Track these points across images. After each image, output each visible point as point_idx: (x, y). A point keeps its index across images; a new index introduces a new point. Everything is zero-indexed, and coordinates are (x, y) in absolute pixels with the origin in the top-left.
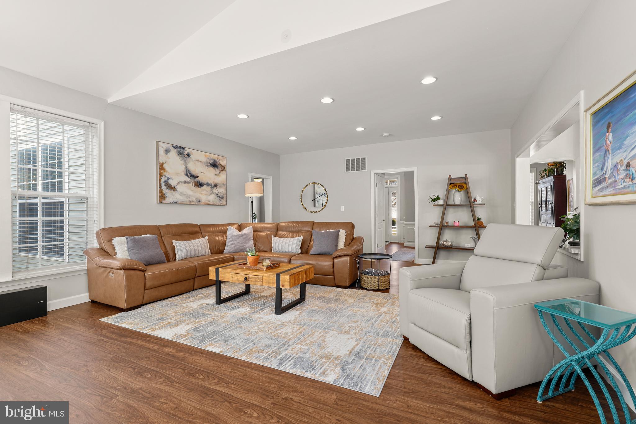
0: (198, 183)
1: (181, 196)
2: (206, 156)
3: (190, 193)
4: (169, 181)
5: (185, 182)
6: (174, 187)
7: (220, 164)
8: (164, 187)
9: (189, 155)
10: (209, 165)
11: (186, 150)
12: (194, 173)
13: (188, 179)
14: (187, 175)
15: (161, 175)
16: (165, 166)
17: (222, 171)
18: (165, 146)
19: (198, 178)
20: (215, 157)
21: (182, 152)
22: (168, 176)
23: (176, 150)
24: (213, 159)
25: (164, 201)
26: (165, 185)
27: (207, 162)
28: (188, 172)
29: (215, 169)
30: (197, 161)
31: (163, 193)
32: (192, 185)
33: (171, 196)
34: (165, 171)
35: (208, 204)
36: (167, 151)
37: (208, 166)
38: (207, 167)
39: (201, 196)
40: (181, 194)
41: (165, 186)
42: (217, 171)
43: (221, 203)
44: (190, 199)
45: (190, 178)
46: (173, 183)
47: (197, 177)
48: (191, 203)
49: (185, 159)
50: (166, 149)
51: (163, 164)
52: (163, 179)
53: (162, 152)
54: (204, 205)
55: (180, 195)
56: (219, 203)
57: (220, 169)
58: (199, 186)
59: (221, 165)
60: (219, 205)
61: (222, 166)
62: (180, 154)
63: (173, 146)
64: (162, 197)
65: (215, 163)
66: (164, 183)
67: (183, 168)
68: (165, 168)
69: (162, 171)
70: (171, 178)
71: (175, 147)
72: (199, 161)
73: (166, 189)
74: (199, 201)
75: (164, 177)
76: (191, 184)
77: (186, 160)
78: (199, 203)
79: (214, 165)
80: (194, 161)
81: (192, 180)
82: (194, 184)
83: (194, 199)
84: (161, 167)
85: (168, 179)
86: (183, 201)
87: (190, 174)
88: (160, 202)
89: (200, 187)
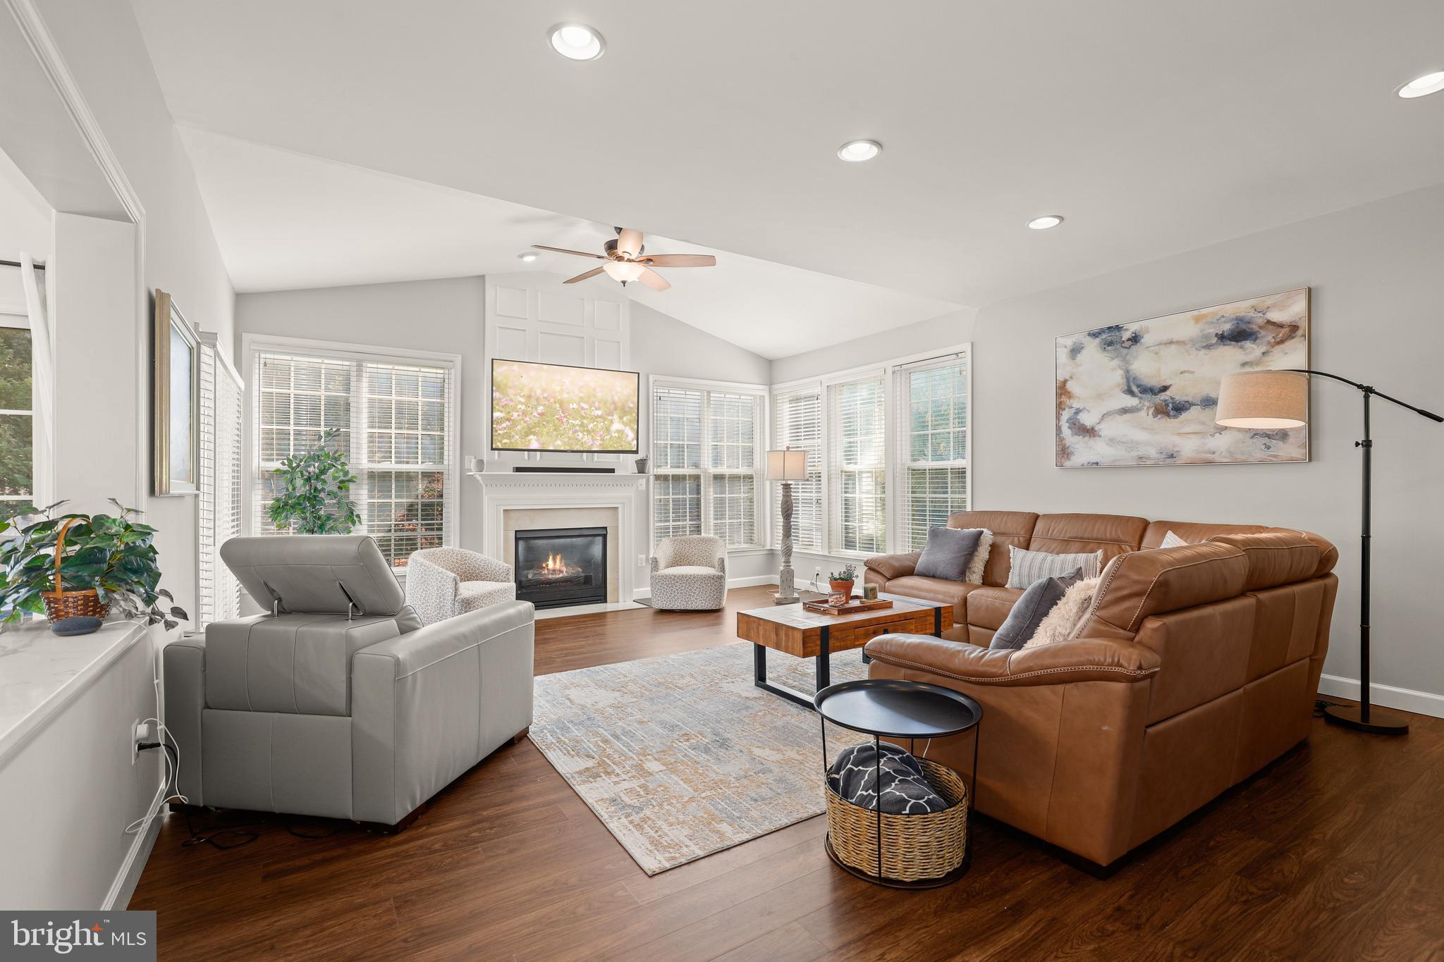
0: (1167, 405)
1: (1111, 446)
2: (1197, 319)
3: (1140, 436)
4: (1078, 417)
5: (1124, 411)
6: (1093, 429)
7: (1269, 322)
8: (1066, 432)
9: (1135, 339)
10: (1214, 340)
11: (1127, 330)
12: (1155, 382)
13: (1131, 402)
14: (1130, 392)
15: (1060, 407)
16: (1069, 386)
17: (1282, 342)
18: (1069, 342)
19: (1168, 393)
20: (1242, 308)
21: (1114, 338)
22: (1076, 405)
23: (1098, 340)
24: (1234, 316)
25: (1067, 464)
26: (1069, 428)
27: (1206, 337)
28: (1132, 384)
29: (1241, 347)
30: (1166, 344)
31: (1065, 445)
32: (1146, 416)
33: (1084, 451)
34: (1069, 395)
35: (1210, 463)
36: (1075, 351)
37: (1208, 347)
38: (1203, 351)
39: (1176, 439)
40: (1112, 441)
41: (1069, 430)
42: (1252, 350)
43: (1275, 456)
44: (1139, 453)
45: (1141, 398)
46: (1087, 419)
47: (1165, 389)
48: (1142, 464)
49: (1125, 351)
50: (1072, 348)
51: (1065, 382)
52: (1066, 415)
53: (1063, 356)
54: (1193, 464)
55: (1108, 444)
56: (1260, 454)
57: (1270, 338)
58: (1172, 413)
59: (1274, 324)
60: (1262, 462)
61: (1281, 326)
62: (1110, 344)
63: (1089, 335)
64: (1064, 452)
65: (1244, 326)
66: (1067, 424)
67: (1118, 377)
68: (1069, 390)
69: (1064, 399)
70: (1084, 408)
71: (1094, 335)
72: (1171, 342)
73: (1073, 435)
74: (1172, 456)
75: (1067, 409)
76: (1143, 413)
77: (1127, 354)
78: (1169, 461)
79: (1240, 334)
80: (1152, 348)
81: (1148, 402)
82: (1151, 411)
83: (1153, 452)
84: (1062, 390)
85: (1078, 411)
86: (1118, 460)
87: (1138, 386)
88: (1059, 465)
89: (1175, 417)
